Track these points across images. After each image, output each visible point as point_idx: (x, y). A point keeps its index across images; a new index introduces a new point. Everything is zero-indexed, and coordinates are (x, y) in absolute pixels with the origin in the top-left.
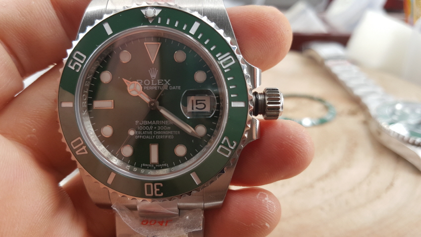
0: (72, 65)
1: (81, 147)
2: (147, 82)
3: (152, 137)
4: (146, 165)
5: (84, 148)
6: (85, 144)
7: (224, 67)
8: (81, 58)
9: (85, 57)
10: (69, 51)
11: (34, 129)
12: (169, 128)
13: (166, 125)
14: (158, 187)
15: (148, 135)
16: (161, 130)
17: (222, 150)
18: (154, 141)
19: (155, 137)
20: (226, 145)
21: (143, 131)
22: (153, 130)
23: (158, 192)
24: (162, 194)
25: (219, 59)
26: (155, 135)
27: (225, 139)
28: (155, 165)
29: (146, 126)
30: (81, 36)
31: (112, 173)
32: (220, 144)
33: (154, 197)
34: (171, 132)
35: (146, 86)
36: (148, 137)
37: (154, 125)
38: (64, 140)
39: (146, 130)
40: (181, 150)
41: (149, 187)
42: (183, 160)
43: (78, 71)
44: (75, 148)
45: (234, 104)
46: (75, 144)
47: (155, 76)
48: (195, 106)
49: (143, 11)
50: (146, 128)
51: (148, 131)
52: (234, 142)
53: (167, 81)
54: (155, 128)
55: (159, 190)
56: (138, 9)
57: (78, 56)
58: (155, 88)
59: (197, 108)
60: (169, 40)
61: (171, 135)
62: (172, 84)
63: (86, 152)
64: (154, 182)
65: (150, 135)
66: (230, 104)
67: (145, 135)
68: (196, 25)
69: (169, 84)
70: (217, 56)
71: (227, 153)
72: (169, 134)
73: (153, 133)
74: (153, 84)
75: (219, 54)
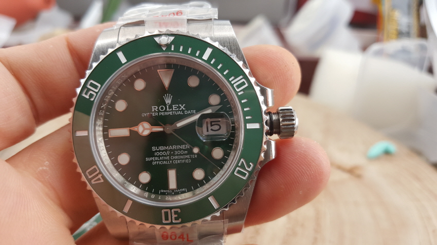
0: (86, 94)
1: (97, 175)
2: (162, 108)
3: (170, 162)
4: (165, 191)
5: (100, 176)
6: (100, 173)
7: (238, 90)
8: (96, 87)
9: (99, 86)
10: (83, 81)
11: (47, 162)
12: (186, 152)
13: (183, 149)
14: (176, 213)
15: (165, 160)
16: (178, 155)
17: (239, 172)
18: (172, 167)
19: (172, 162)
20: (242, 166)
21: (159, 156)
22: (170, 155)
23: (176, 219)
24: (180, 220)
25: (232, 82)
26: (173, 160)
27: (242, 160)
28: (173, 190)
29: (162, 151)
30: (95, 65)
31: (129, 201)
32: (237, 166)
33: (171, 223)
34: (188, 156)
35: (162, 112)
36: (165, 162)
37: (171, 150)
38: (79, 170)
39: (163, 156)
40: (199, 174)
41: (166, 214)
42: (201, 183)
43: (92, 100)
44: (90, 177)
45: (249, 126)
46: (91, 173)
47: (170, 102)
48: (210, 128)
49: (157, 39)
50: (163, 153)
51: (165, 156)
52: (250, 164)
53: (182, 106)
54: (172, 153)
55: (176, 216)
56: (152, 37)
57: (92, 85)
58: (171, 113)
59: (212, 130)
60: (182, 67)
61: (188, 159)
62: (187, 108)
63: (102, 181)
64: (171, 208)
65: (167, 160)
66: (245, 126)
67: (162, 160)
68: (209, 51)
69: (184, 109)
70: (230, 80)
71: (244, 174)
72: (187, 158)
73: (170, 158)
74: (168, 110)
75: (233, 78)
